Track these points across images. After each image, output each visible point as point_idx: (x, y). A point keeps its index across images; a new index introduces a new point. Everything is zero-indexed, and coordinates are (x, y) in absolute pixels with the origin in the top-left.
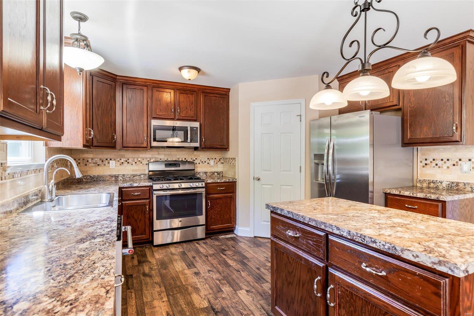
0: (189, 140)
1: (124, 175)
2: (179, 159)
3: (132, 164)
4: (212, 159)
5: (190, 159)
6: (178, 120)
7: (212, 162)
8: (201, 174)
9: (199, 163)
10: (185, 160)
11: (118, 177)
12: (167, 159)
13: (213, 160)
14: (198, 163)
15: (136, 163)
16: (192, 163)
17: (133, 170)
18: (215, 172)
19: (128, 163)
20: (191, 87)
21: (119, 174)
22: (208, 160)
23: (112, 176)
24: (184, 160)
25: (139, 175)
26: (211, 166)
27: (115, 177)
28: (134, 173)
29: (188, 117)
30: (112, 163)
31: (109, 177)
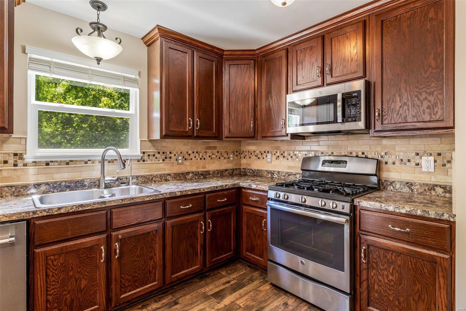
0: (340, 119)
1: (279, 172)
2: (351, 153)
3: (288, 159)
4: (431, 155)
5: (373, 154)
7: (428, 162)
8: (398, 186)
9: (394, 163)
10: (364, 156)
11: (273, 174)
12: (332, 153)
13: (432, 159)
14: (390, 162)
15: (292, 157)
16: (378, 161)
17: (289, 167)
18: (436, 185)
19: (284, 157)
21: (274, 170)
22: (418, 157)
23: (268, 172)
24: (360, 154)
25: (294, 175)
26: (424, 169)
27: (271, 173)
28: (289, 171)
29: (347, 74)
30: (269, 156)
31: (266, 173)
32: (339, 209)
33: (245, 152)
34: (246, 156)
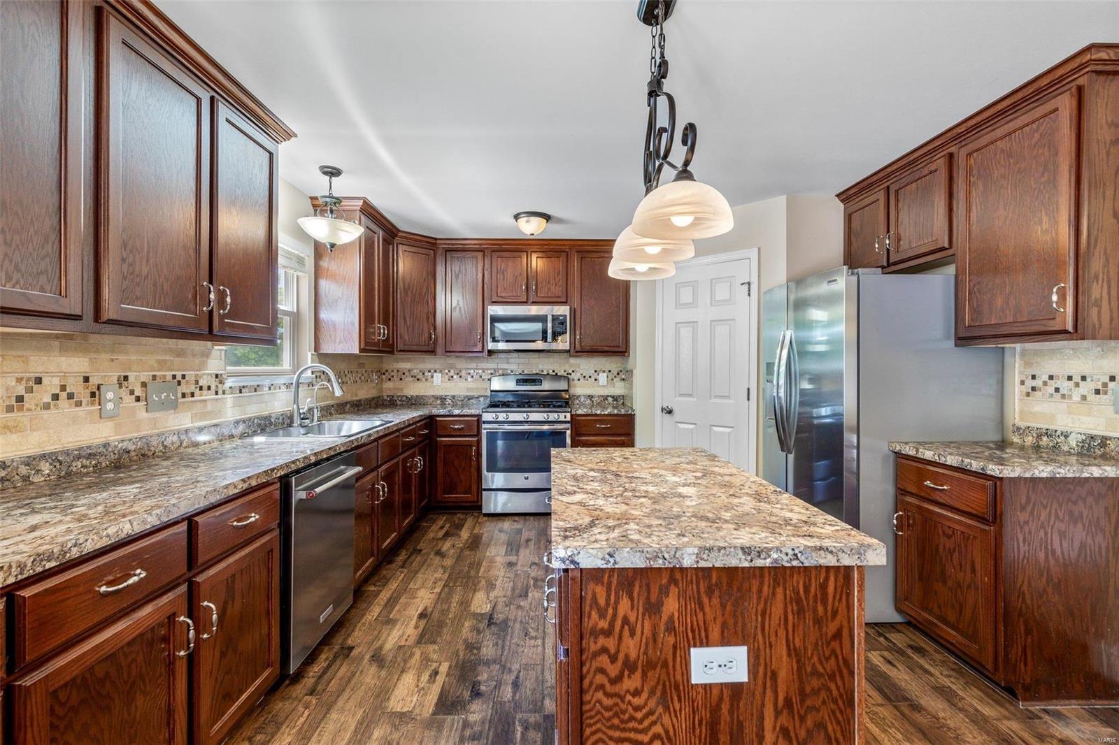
0: (549, 338)
1: (454, 397)
2: (542, 371)
3: (466, 379)
4: (604, 372)
5: (562, 371)
6: (534, 303)
7: (603, 378)
8: (582, 400)
9: (579, 380)
10: (554, 373)
11: (445, 399)
12: (523, 371)
13: (605, 374)
14: (576, 378)
15: (472, 377)
16: (567, 378)
17: (468, 389)
18: (608, 396)
19: (460, 377)
20: (557, 245)
21: (446, 394)
22: (596, 374)
23: (436, 398)
24: (551, 372)
25: (477, 398)
26: (600, 384)
27: (441, 398)
28: (468, 394)
29: (551, 297)
30: (437, 376)
31: (432, 399)
32: (562, 419)
33: (390, 371)
34: (393, 377)
